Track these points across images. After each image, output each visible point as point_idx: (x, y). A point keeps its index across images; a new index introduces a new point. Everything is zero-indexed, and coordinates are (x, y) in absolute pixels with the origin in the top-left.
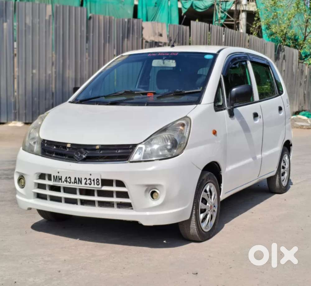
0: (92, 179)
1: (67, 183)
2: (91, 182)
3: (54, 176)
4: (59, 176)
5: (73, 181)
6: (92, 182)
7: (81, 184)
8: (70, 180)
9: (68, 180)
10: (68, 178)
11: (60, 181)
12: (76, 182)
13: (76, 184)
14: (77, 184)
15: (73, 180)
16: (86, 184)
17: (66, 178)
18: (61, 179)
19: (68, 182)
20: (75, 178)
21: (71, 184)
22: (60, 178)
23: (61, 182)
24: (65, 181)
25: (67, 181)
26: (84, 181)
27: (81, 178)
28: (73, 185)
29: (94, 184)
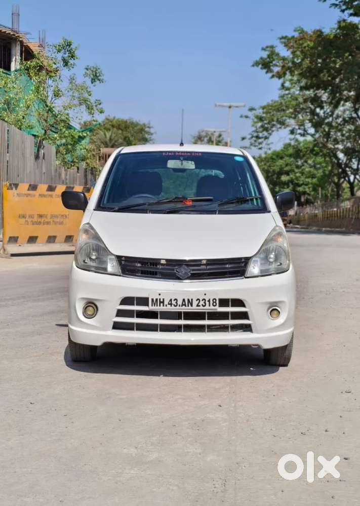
0: (207, 300)
1: (171, 306)
2: (205, 303)
3: (153, 300)
4: (160, 299)
5: (181, 304)
6: (207, 303)
7: (192, 306)
8: (176, 303)
9: (174, 302)
10: (173, 300)
11: (162, 304)
12: (185, 305)
13: (184, 306)
14: (186, 306)
15: (180, 302)
16: (198, 306)
17: (171, 300)
18: (163, 302)
19: (173, 305)
20: (184, 300)
21: (178, 307)
22: (162, 300)
23: (163, 306)
24: (169, 304)
25: (171, 304)
26: (195, 303)
27: (192, 300)
28: (181, 308)
29: (210, 306)
